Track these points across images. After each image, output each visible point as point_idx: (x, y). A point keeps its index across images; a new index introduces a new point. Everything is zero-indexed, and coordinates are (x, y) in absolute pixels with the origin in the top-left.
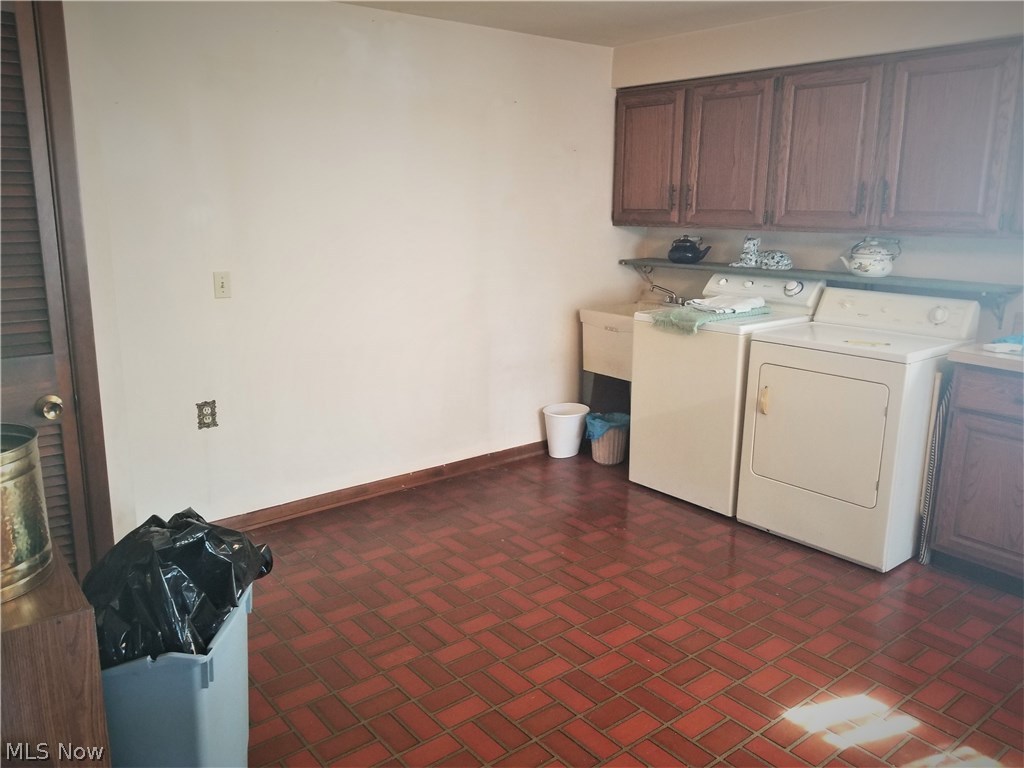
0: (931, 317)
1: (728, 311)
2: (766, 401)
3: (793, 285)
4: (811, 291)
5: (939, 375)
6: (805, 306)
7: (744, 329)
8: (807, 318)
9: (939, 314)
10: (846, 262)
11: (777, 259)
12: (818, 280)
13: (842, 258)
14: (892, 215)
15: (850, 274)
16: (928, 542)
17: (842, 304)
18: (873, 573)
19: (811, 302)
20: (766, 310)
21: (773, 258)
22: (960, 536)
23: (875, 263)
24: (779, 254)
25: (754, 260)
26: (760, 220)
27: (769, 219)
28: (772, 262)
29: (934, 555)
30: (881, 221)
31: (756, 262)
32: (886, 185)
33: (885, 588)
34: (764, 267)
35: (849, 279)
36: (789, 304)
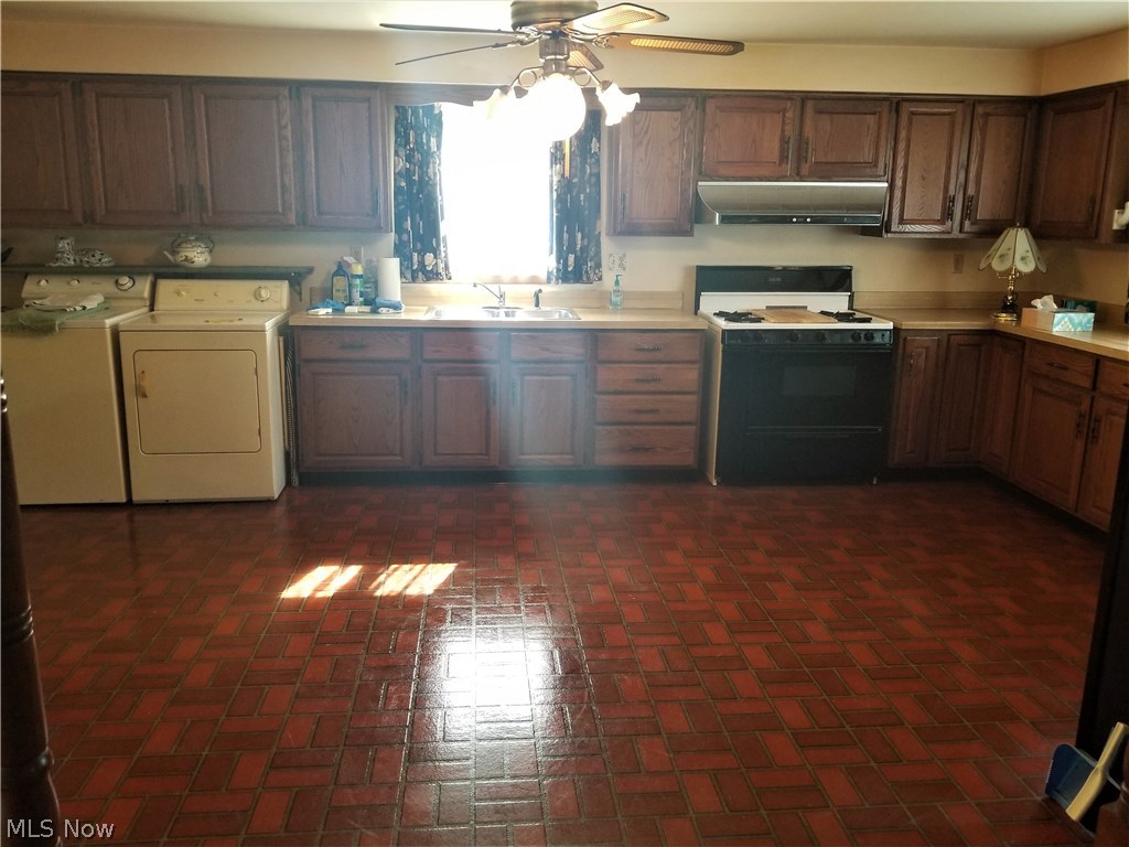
0: (257, 295)
1: (78, 308)
2: (146, 384)
3: (125, 280)
4: (144, 286)
5: (281, 338)
6: (143, 299)
7: (109, 322)
8: (146, 309)
9: (263, 292)
10: (170, 257)
11: (98, 256)
12: (147, 274)
13: (165, 253)
14: (210, 214)
15: (177, 266)
16: (298, 467)
17: (178, 293)
18: (268, 503)
19: (146, 294)
20: (107, 306)
21: (93, 256)
22: (320, 455)
23: (199, 257)
24: (99, 252)
25: (72, 258)
26: (80, 219)
27: (90, 218)
28: (93, 260)
29: (301, 476)
30: (201, 219)
31: (75, 261)
32: (201, 189)
33: (280, 510)
34: (86, 265)
35: (178, 270)
36: (127, 298)
